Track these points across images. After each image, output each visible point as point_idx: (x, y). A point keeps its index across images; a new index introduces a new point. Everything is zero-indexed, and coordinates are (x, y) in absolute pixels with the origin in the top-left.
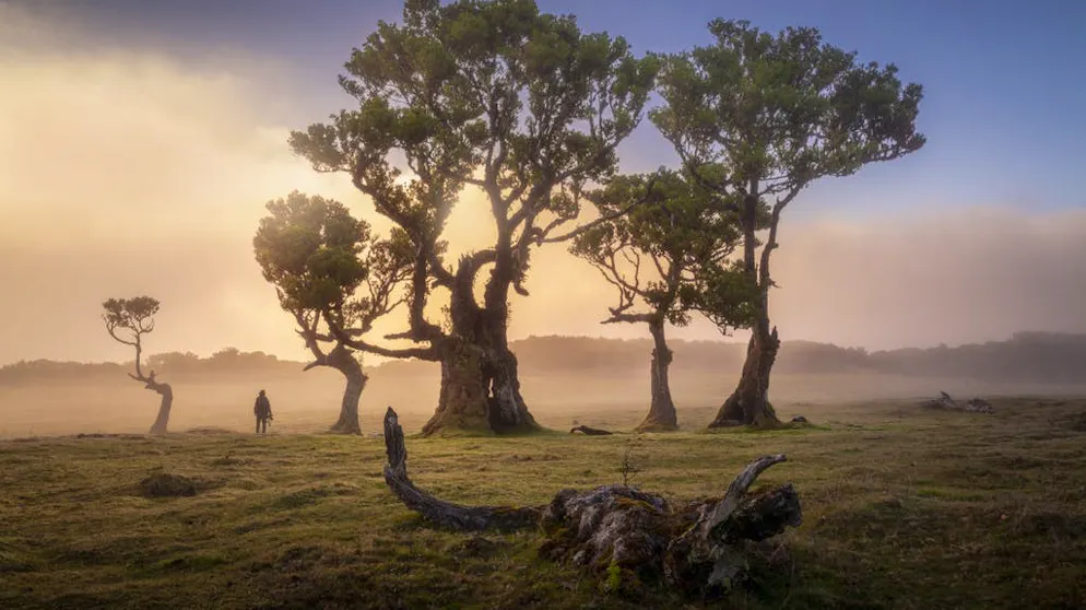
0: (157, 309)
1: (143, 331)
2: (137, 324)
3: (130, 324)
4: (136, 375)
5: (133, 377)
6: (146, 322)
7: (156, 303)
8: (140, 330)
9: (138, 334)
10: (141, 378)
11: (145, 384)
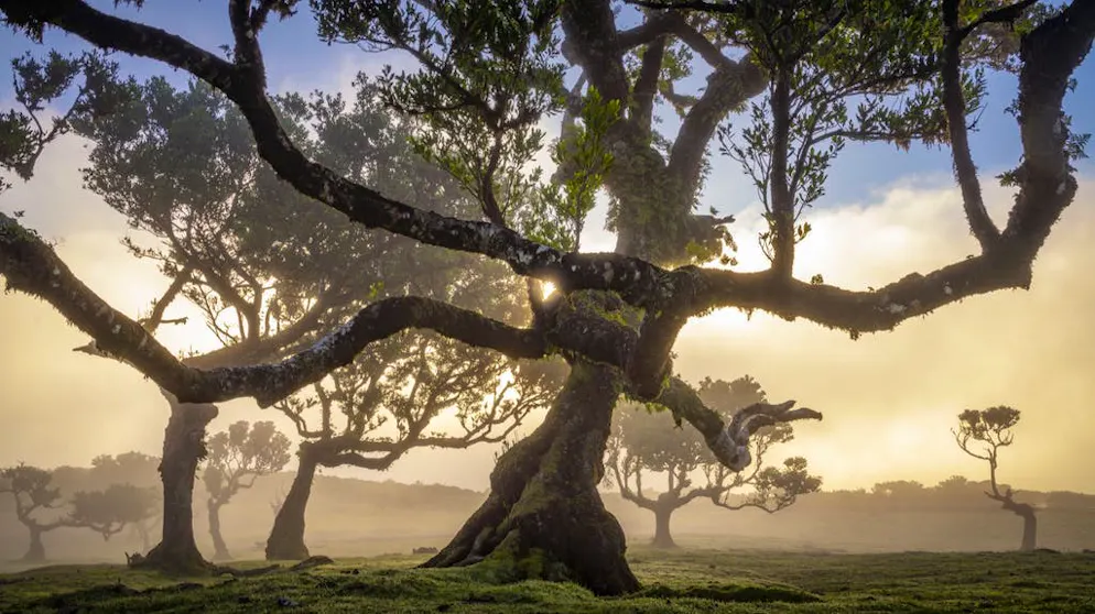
0: (1018, 419)
1: (1002, 444)
2: (994, 436)
3: (986, 437)
4: (993, 494)
5: (990, 496)
6: (1004, 433)
7: (1016, 413)
8: (997, 442)
9: (995, 447)
10: (997, 497)
11: (1001, 503)
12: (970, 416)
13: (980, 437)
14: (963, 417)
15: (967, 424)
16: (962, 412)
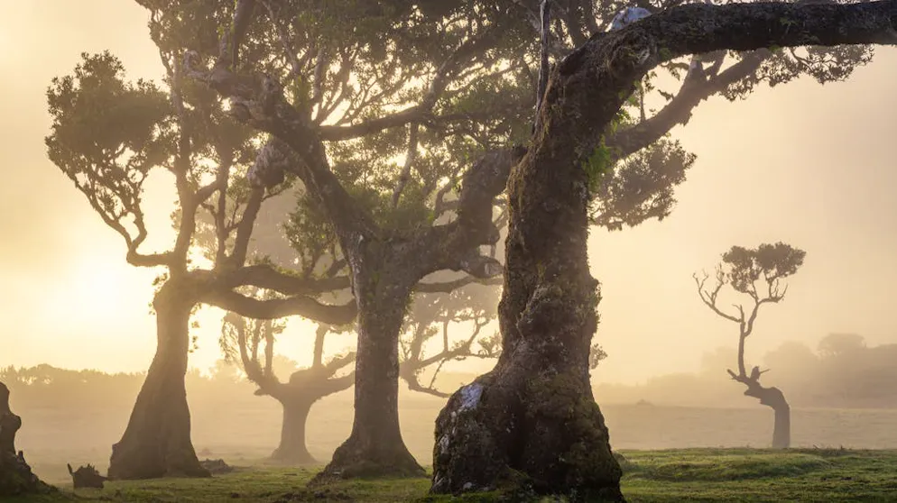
1: (770, 299)
3: (751, 288)
4: (737, 373)
5: (732, 376)
6: (778, 283)
8: (763, 296)
9: (758, 304)
10: (742, 378)
11: (745, 387)
12: (738, 257)
13: (742, 289)
14: (727, 258)
15: (728, 268)
16: (728, 250)
